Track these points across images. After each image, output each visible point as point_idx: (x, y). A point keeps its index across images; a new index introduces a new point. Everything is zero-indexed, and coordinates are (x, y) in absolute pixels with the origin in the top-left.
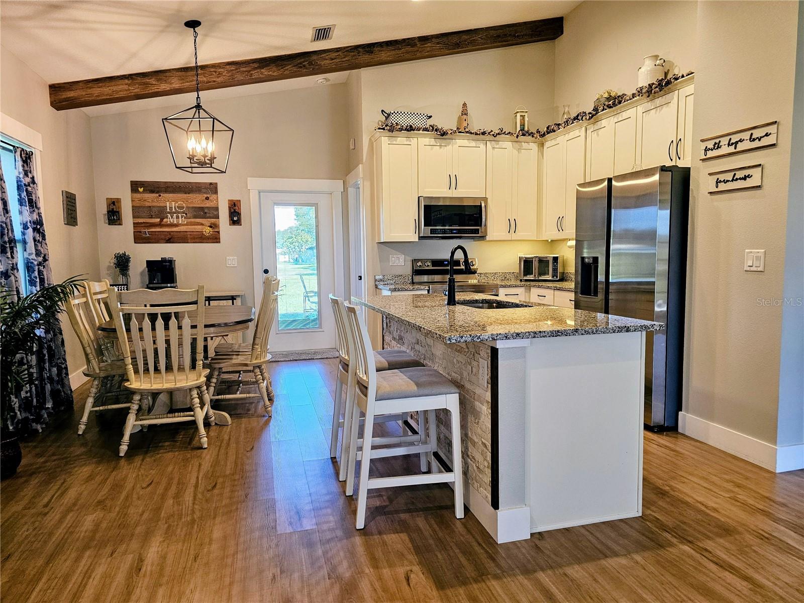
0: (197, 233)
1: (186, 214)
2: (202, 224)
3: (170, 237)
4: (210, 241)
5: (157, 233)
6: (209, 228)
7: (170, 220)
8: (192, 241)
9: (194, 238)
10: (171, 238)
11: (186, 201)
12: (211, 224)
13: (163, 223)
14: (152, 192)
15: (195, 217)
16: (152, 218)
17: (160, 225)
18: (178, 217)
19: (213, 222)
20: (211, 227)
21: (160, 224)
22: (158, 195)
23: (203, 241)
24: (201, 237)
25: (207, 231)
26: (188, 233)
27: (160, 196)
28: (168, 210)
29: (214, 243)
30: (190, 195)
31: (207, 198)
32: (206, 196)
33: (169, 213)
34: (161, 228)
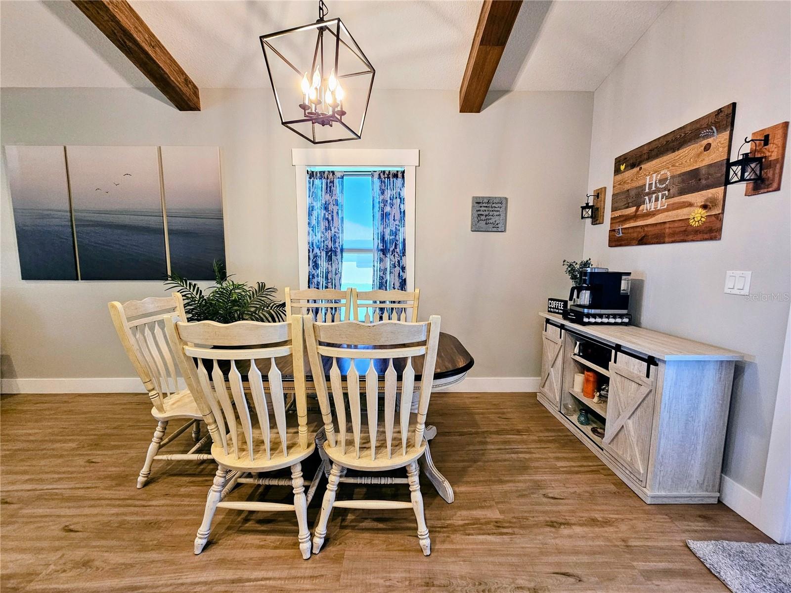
0: (680, 224)
1: (669, 190)
2: (690, 205)
3: (643, 234)
4: (700, 236)
5: (630, 231)
6: (700, 210)
7: (647, 207)
8: (671, 240)
9: (673, 234)
10: (644, 237)
11: (673, 166)
12: (706, 200)
13: (639, 213)
14: (633, 166)
15: (682, 193)
16: (627, 207)
17: (635, 217)
18: (657, 200)
19: (710, 196)
20: (705, 207)
21: (635, 215)
22: (638, 168)
23: (686, 238)
24: (685, 231)
25: (697, 216)
26: (667, 225)
27: (641, 169)
28: (647, 190)
29: (706, 240)
30: (681, 151)
31: (707, 147)
32: (705, 142)
33: (648, 194)
34: (635, 221)
